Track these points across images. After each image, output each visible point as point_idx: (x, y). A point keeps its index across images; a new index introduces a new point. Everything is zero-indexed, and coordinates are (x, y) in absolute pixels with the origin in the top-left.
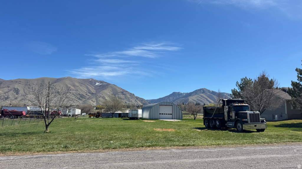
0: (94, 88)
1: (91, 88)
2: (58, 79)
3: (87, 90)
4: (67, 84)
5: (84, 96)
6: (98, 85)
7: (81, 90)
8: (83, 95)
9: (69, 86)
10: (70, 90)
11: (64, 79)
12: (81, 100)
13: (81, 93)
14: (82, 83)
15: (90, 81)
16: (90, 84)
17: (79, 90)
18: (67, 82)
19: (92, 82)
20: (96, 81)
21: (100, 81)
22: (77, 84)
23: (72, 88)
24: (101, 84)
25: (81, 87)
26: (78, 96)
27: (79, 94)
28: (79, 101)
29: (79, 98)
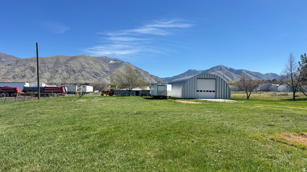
0: (108, 66)
1: (105, 66)
2: (72, 58)
3: (101, 68)
4: (82, 62)
5: (99, 74)
6: (112, 63)
7: (96, 68)
8: (97, 73)
9: (84, 64)
10: (85, 68)
11: (78, 57)
12: (96, 78)
13: (96, 71)
14: (96, 61)
15: (104, 59)
16: (105, 62)
17: (93, 68)
18: (82, 60)
19: (106, 60)
20: (110, 59)
21: (114, 59)
22: (91, 62)
23: (87, 66)
24: (115, 62)
25: (95, 66)
26: (93, 74)
27: (94, 72)
28: (94, 79)
29: (94, 76)
